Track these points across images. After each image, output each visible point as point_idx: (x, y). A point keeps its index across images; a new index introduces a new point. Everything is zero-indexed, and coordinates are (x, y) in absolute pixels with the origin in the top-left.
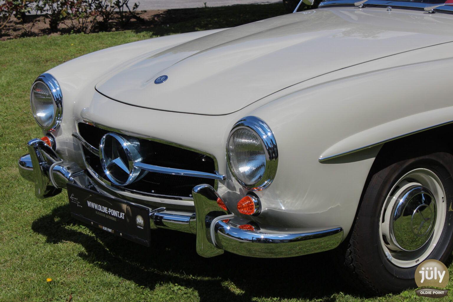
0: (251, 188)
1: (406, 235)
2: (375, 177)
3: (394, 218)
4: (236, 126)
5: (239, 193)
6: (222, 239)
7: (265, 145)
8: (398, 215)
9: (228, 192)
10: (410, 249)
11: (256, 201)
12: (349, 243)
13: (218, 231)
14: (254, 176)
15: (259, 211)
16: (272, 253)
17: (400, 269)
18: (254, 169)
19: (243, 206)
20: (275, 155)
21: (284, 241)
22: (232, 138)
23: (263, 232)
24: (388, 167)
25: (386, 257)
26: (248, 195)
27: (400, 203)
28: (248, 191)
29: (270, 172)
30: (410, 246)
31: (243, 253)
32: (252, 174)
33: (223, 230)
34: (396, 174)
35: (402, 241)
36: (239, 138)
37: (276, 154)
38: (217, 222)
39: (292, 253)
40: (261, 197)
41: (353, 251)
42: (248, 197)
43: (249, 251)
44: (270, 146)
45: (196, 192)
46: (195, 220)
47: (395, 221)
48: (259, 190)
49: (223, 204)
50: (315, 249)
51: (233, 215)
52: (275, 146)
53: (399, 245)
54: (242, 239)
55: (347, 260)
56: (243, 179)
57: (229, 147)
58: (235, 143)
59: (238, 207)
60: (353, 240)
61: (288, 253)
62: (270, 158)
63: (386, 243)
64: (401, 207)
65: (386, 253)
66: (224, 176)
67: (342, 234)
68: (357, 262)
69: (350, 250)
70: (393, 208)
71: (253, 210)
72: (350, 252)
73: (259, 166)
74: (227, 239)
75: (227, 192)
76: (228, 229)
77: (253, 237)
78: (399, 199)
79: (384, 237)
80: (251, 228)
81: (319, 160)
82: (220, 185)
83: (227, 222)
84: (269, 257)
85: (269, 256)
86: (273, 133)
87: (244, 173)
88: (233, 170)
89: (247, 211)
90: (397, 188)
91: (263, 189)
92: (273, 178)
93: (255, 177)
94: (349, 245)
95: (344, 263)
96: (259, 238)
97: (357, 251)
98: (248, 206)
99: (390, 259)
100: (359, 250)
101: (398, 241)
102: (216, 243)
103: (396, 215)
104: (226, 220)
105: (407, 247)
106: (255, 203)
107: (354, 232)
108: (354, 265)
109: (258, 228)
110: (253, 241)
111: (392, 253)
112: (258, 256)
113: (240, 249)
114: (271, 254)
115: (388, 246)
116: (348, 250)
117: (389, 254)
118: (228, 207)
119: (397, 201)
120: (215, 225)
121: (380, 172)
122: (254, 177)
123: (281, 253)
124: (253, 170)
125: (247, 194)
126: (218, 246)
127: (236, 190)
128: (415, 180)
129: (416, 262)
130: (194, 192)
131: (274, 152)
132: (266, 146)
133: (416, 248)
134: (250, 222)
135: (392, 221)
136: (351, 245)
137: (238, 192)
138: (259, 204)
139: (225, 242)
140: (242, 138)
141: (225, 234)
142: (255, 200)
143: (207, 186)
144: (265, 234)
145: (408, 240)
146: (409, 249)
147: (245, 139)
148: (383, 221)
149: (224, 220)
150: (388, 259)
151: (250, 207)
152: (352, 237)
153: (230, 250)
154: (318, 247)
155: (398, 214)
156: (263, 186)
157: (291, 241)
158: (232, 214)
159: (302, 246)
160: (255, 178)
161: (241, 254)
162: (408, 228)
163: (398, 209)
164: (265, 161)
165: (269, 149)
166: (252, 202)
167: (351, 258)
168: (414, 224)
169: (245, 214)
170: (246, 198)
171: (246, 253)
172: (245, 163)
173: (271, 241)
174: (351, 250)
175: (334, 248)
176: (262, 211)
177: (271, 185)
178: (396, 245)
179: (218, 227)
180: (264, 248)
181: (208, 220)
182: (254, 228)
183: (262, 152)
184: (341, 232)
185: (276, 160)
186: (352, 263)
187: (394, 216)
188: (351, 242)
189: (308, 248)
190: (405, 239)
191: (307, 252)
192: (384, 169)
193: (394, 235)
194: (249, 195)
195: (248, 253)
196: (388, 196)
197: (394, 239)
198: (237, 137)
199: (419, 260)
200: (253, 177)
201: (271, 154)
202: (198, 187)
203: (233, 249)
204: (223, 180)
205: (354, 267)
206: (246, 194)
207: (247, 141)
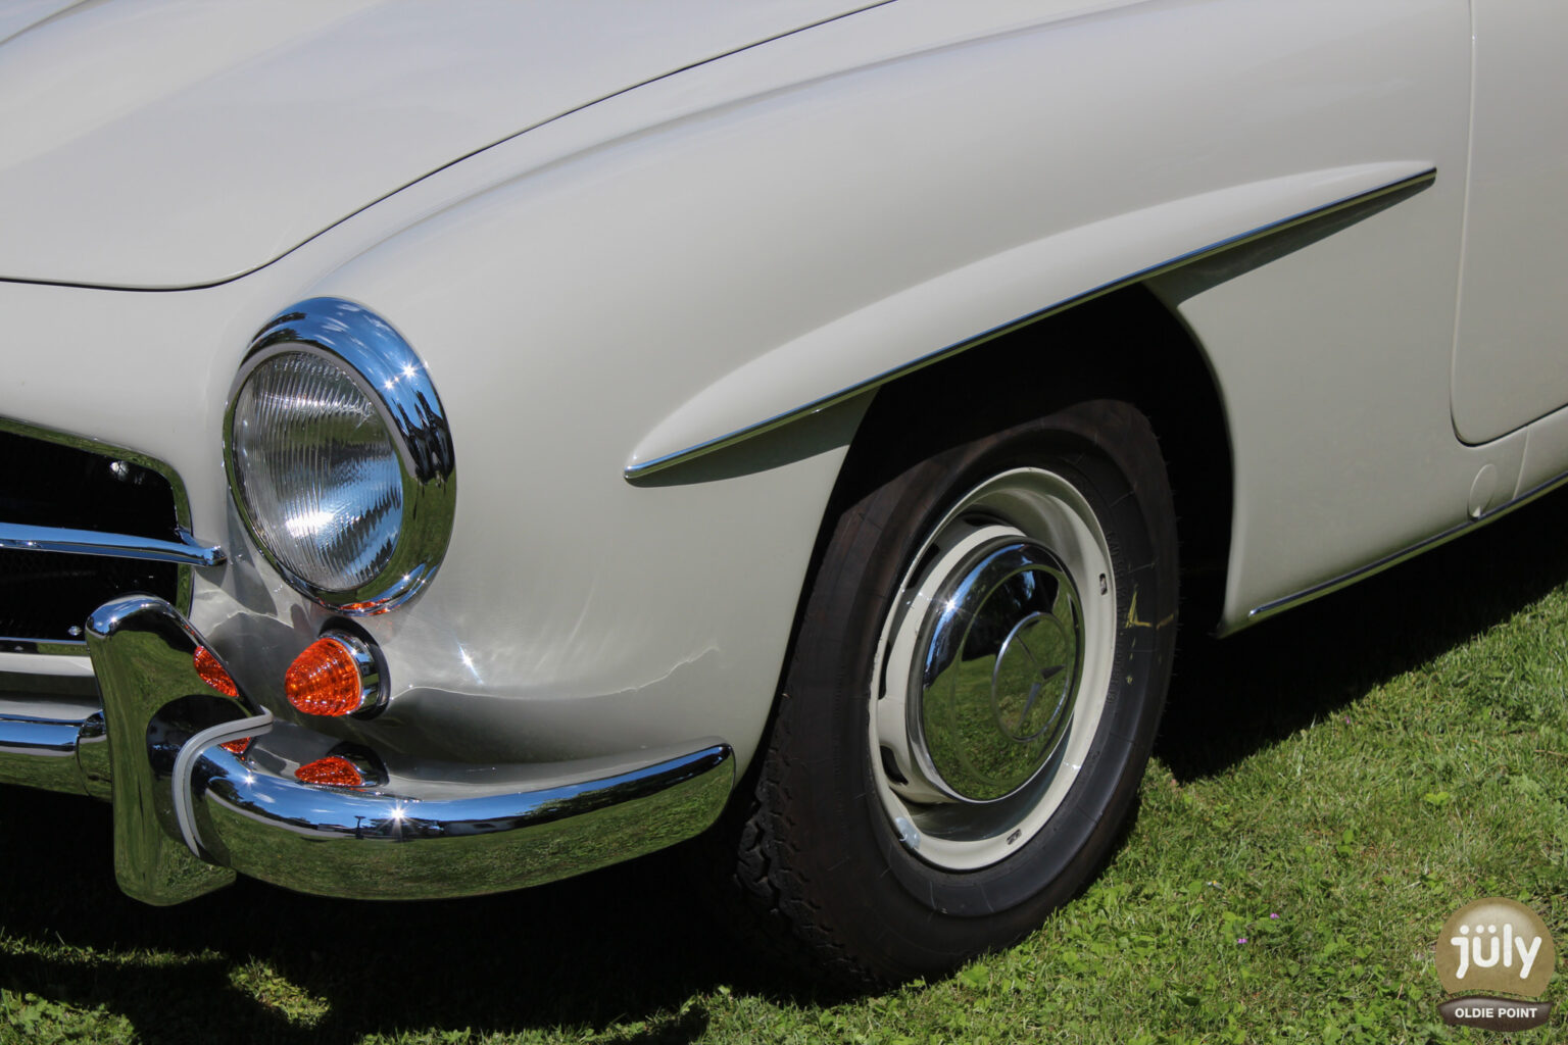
0: (338, 606)
1: (967, 740)
2: (849, 519)
3: (925, 676)
4: (262, 341)
5: (290, 624)
6: (225, 822)
7: (394, 417)
8: (938, 662)
9: (241, 615)
10: (987, 793)
11: (366, 658)
12: (754, 798)
13: (209, 791)
14: (355, 553)
15: (379, 700)
16: (443, 878)
17: (953, 877)
18: (353, 519)
19: (309, 680)
20: (440, 456)
21: (489, 826)
22: (247, 396)
23: (404, 795)
24: (900, 478)
25: (899, 835)
26: (329, 634)
27: (944, 615)
28: (326, 615)
29: (424, 532)
30: (983, 783)
31: (319, 884)
32: (345, 545)
33: (226, 789)
34: (931, 502)
35: (957, 762)
36: (282, 392)
37: (446, 456)
38: (201, 752)
39: (530, 872)
40: (386, 641)
41: (768, 827)
42: (329, 644)
43: (345, 873)
44: (418, 424)
45: (102, 634)
46: (103, 738)
47: (928, 686)
48: (376, 614)
49: (220, 673)
50: (623, 845)
51: (267, 715)
52: (441, 423)
53: (945, 781)
54: (315, 827)
55: (744, 862)
56: (304, 568)
57: (238, 423)
58: (262, 417)
59: (292, 689)
60: (767, 782)
61: (510, 873)
62: (420, 472)
63: (895, 776)
64: (949, 630)
65: (898, 821)
66: (216, 548)
67: (730, 767)
68: (787, 871)
69: (757, 824)
70: (920, 637)
71: (354, 696)
72: (756, 830)
73: (372, 509)
74: (245, 825)
75: (234, 614)
76: (246, 784)
77: (360, 818)
78: (942, 597)
79: (887, 753)
80: (347, 773)
81: (628, 472)
82: (202, 586)
83: (244, 750)
84: (431, 897)
85: (431, 892)
86: (426, 365)
87: (308, 545)
88: (261, 528)
89: (331, 702)
90: (934, 554)
91: (393, 607)
92: (438, 560)
93: (359, 555)
94: (754, 804)
95: (735, 876)
96: (385, 820)
97: (788, 826)
98: (334, 680)
99: (912, 844)
100: (792, 824)
101: (940, 764)
102: (201, 843)
103: (933, 663)
104: (235, 744)
105: (975, 786)
106: (360, 665)
107: (771, 751)
108: (776, 883)
109: (378, 774)
110: (359, 833)
111: (918, 817)
112: (384, 894)
113: (305, 869)
114: (439, 881)
115: (902, 788)
116: (750, 823)
117: (909, 825)
118: (243, 687)
119: (932, 606)
120: (191, 768)
121: (865, 501)
122: (353, 559)
123: (481, 875)
124: (349, 528)
125: (325, 629)
126: (211, 853)
127: (274, 611)
128: (998, 517)
129: (1011, 840)
130: (95, 631)
131: (434, 446)
132: (397, 422)
133: (1009, 789)
134: (340, 745)
135: (915, 691)
136: (759, 805)
137: (285, 619)
138: (377, 670)
139: (237, 835)
140: (293, 393)
141: (236, 803)
142: (361, 651)
143: (147, 605)
144: (409, 799)
145: (976, 759)
146: (980, 794)
147: (310, 393)
148: (882, 692)
149: (227, 744)
150: (905, 845)
151: (338, 681)
152: (765, 770)
153: (257, 873)
154: (631, 836)
155: (941, 657)
156: (394, 598)
157: (520, 822)
158: (262, 713)
159: (567, 839)
160: (357, 561)
161: (307, 891)
162: (975, 709)
163: (938, 640)
164: (400, 483)
165: (413, 437)
166: (348, 662)
167: (761, 857)
168: (1000, 693)
169: (320, 716)
170: (321, 646)
171: (332, 885)
172: (312, 498)
173: (438, 828)
174: (763, 825)
175: (697, 832)
176: (392, 698)
177: (430, 589)
178: (934, 783)
179: (205, 776)
180: (408, 860)
181: (161, 744)
182: (363, 776)
183: (384, 446)
184: (726, 761)
185: (445, 480)
186: (765, 874)
187: (925, 667)
188: (761, 793)
189: (590, 843)
190: (969, 754)
191: (589, 861)
192: (883, 489)
193: (926, 741)
194: (334, 635)
195: (342, 885)
196: (902, 590)
197: (925, 762)
198: (272, 391)
199: (1018, 831)
200: (347, 559)
201: (423, 454)
202: (111, 611)
203: (274, 867)
204: (216, 568)
205: (777, 892)
206: (318, 628)
207: (316, 404)
